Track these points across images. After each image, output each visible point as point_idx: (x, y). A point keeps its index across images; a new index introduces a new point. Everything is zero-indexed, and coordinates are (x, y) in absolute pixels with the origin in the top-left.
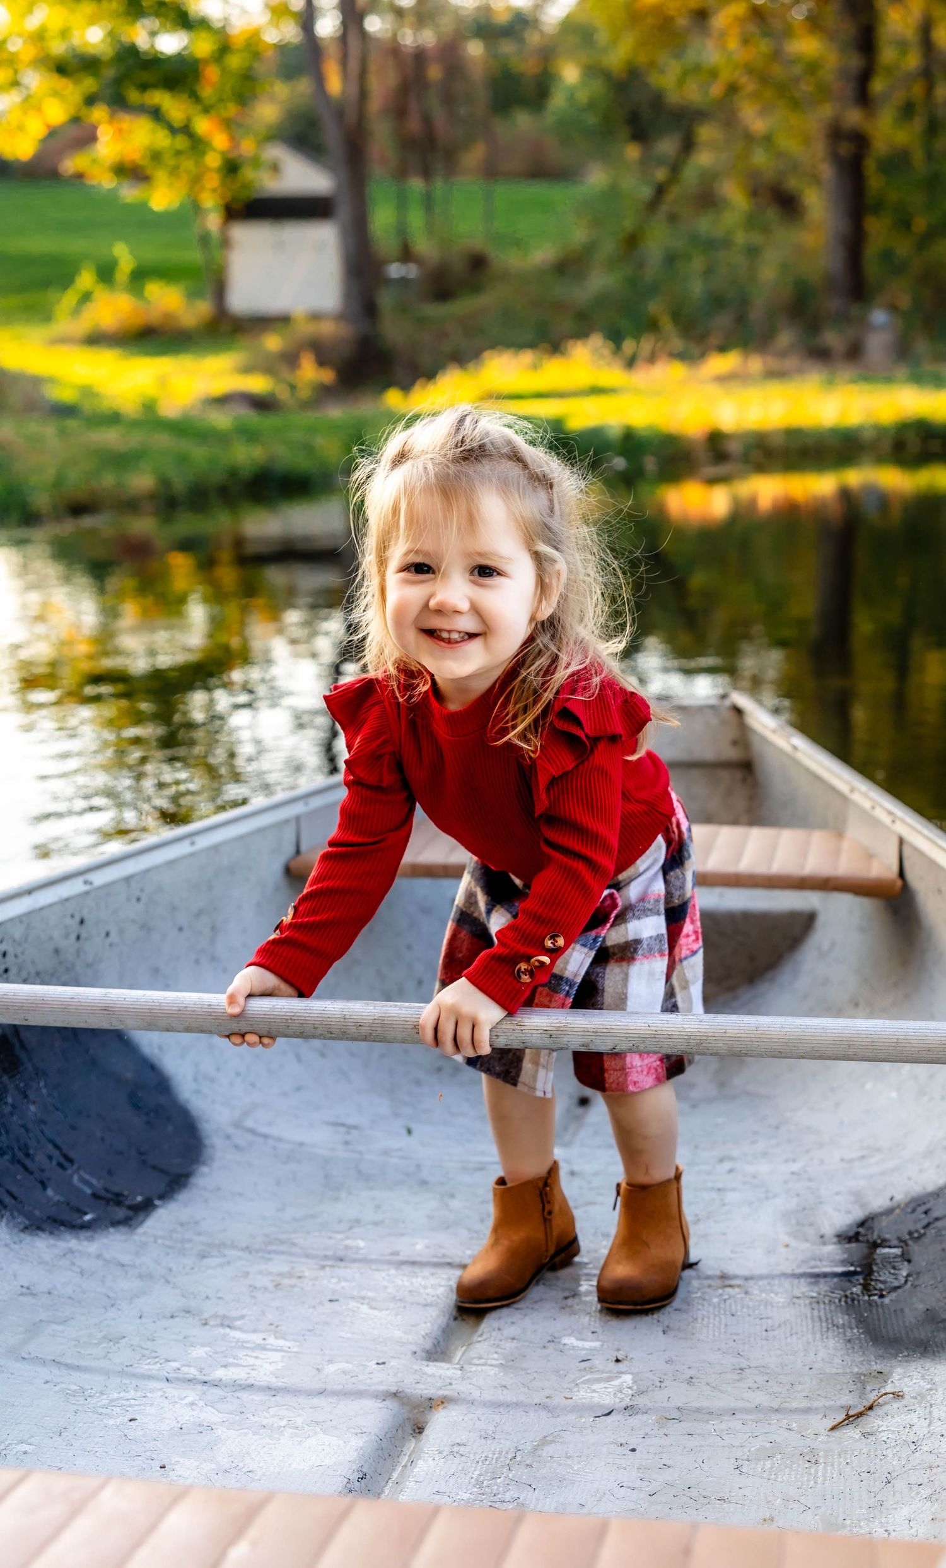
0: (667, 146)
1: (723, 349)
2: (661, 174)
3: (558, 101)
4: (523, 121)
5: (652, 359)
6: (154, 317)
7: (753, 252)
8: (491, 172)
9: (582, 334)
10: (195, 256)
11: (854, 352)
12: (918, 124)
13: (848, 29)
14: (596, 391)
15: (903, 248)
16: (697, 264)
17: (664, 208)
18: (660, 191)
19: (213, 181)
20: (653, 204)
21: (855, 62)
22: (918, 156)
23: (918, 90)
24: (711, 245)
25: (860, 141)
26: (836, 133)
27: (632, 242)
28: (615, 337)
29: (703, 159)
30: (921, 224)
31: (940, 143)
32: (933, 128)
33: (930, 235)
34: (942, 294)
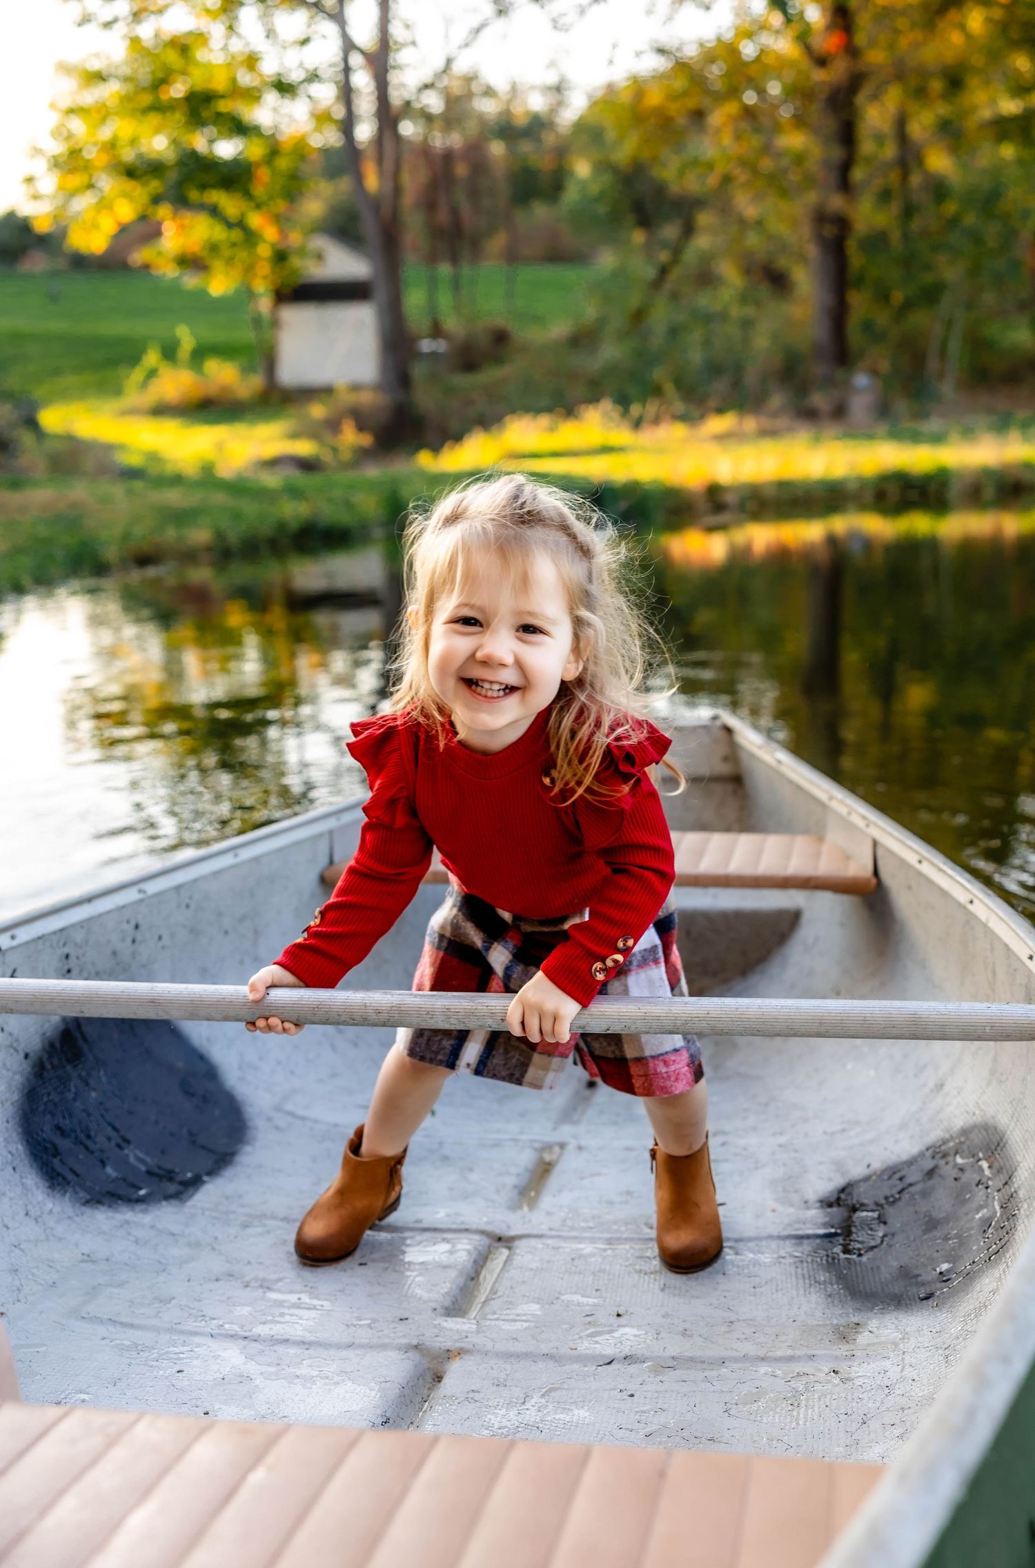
0: (670, 231)
1: (720, 411)
2: (664, 256)
3: (571, 195)
4: (540, 211)
5: (656, 421)
6: (212, 390)
7: (747, 324)
8: (512, 257)
9: (593, 399)
10: (247, 335)
11: (839, 412)
12: (895, 207)
13: (830, 124)
14: (606, 450)
15: (882, 319)
16: (696, 336)
17: (668, 286)
18: (664, 271)
19: (264, 268)
20: (657, 285)
21: (837, 153)
22: (895, 237)
23: (894, 177)
24: (708, 319)
25: (842, 224)
26: (821, 217)
27: (639, 316)
28: (623, 402)
29: (702, 242)
30: (898, 297)
31: (916, 224)
32: (909, 211)
33: (907, 306)
34: (919, 359)
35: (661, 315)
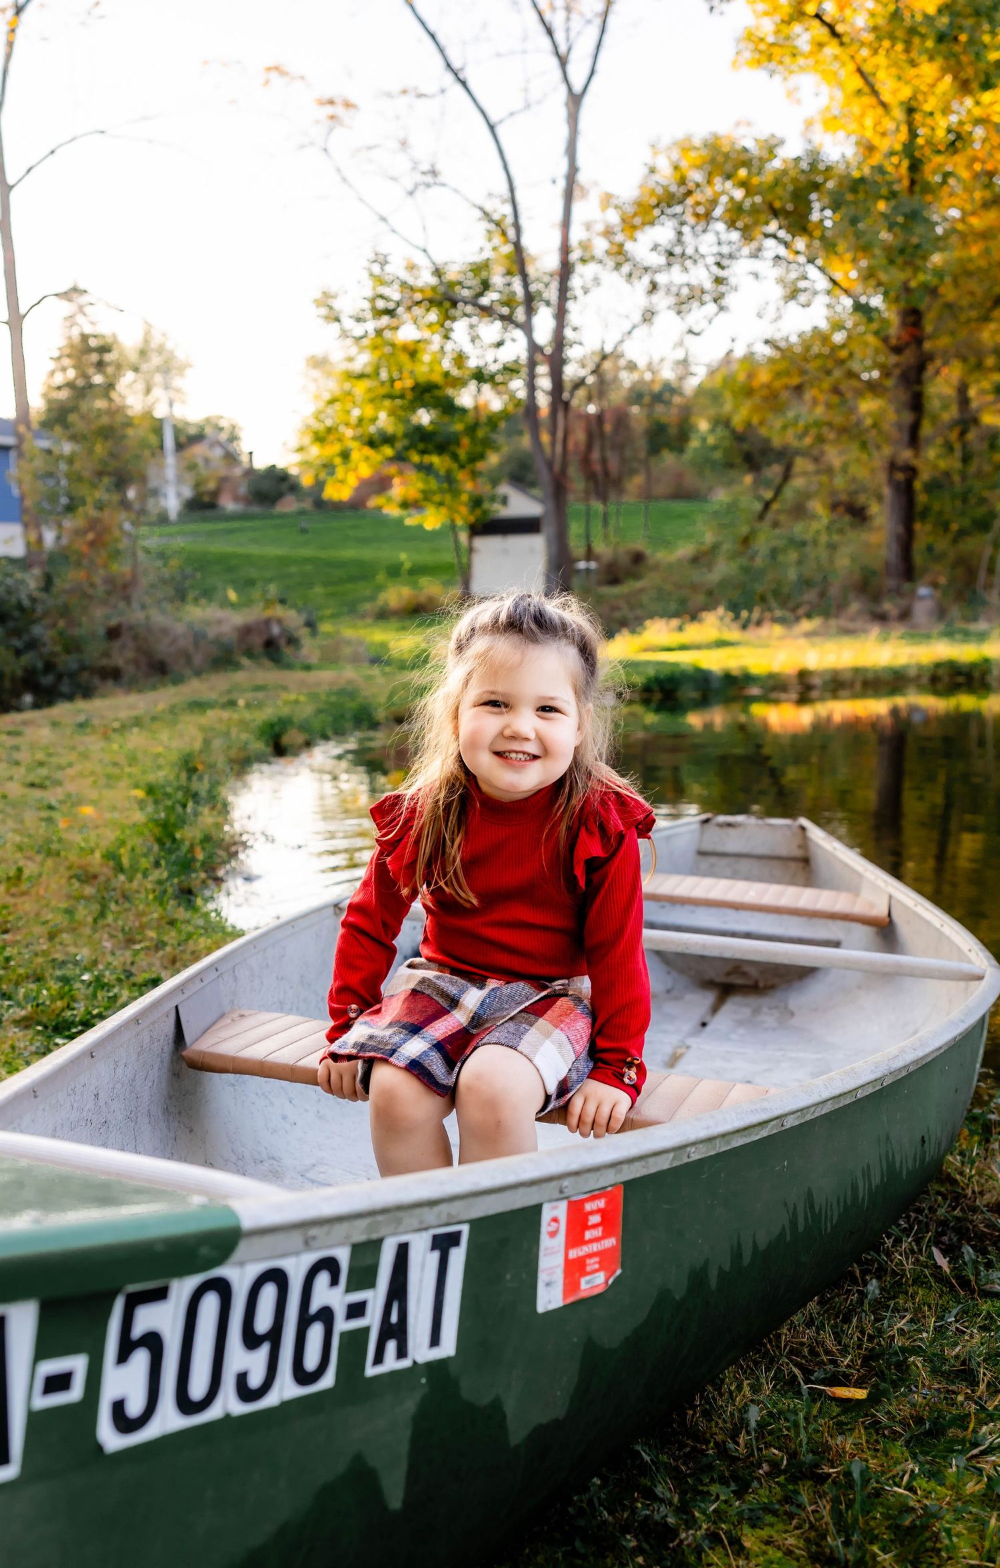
0: (773, 473)
1: (809, 616)
2: (768, 495)
3: (694, 444)
4: (669, 459)
5: (759, 623)
6: (421, 598)
7: (832, 547)
8: (648, 495)
9: (709, 607)
10: (449, 557)
11: (905, 615)
12: (956, 455)
13: (903, 396)
14: (721, 644)
15: (942, 543)
16: (792, 557)
17: (770, 516)
18: (767, 505)
19: (464, 511)
20: (761, 516)
21: (908, 417)
22: (956, 476)
23: (954, 436)
24: (802, 544)
25: (911, 471)
26: (893, 466)
27: (747, 541)
28: (734, 608)
29: (798, 483)
30: (955, 527)
31: (973, 468)
32: (966, 459)
33: (962, 533)
34: (971, 573)
35: (763, 543)
